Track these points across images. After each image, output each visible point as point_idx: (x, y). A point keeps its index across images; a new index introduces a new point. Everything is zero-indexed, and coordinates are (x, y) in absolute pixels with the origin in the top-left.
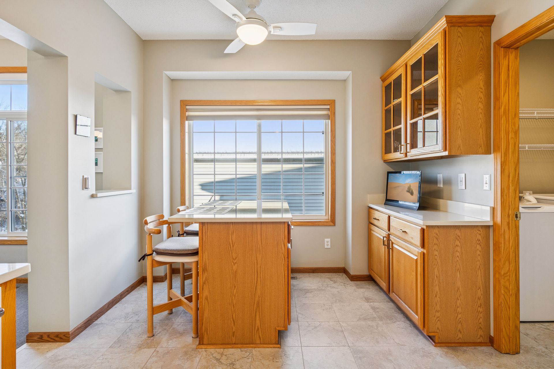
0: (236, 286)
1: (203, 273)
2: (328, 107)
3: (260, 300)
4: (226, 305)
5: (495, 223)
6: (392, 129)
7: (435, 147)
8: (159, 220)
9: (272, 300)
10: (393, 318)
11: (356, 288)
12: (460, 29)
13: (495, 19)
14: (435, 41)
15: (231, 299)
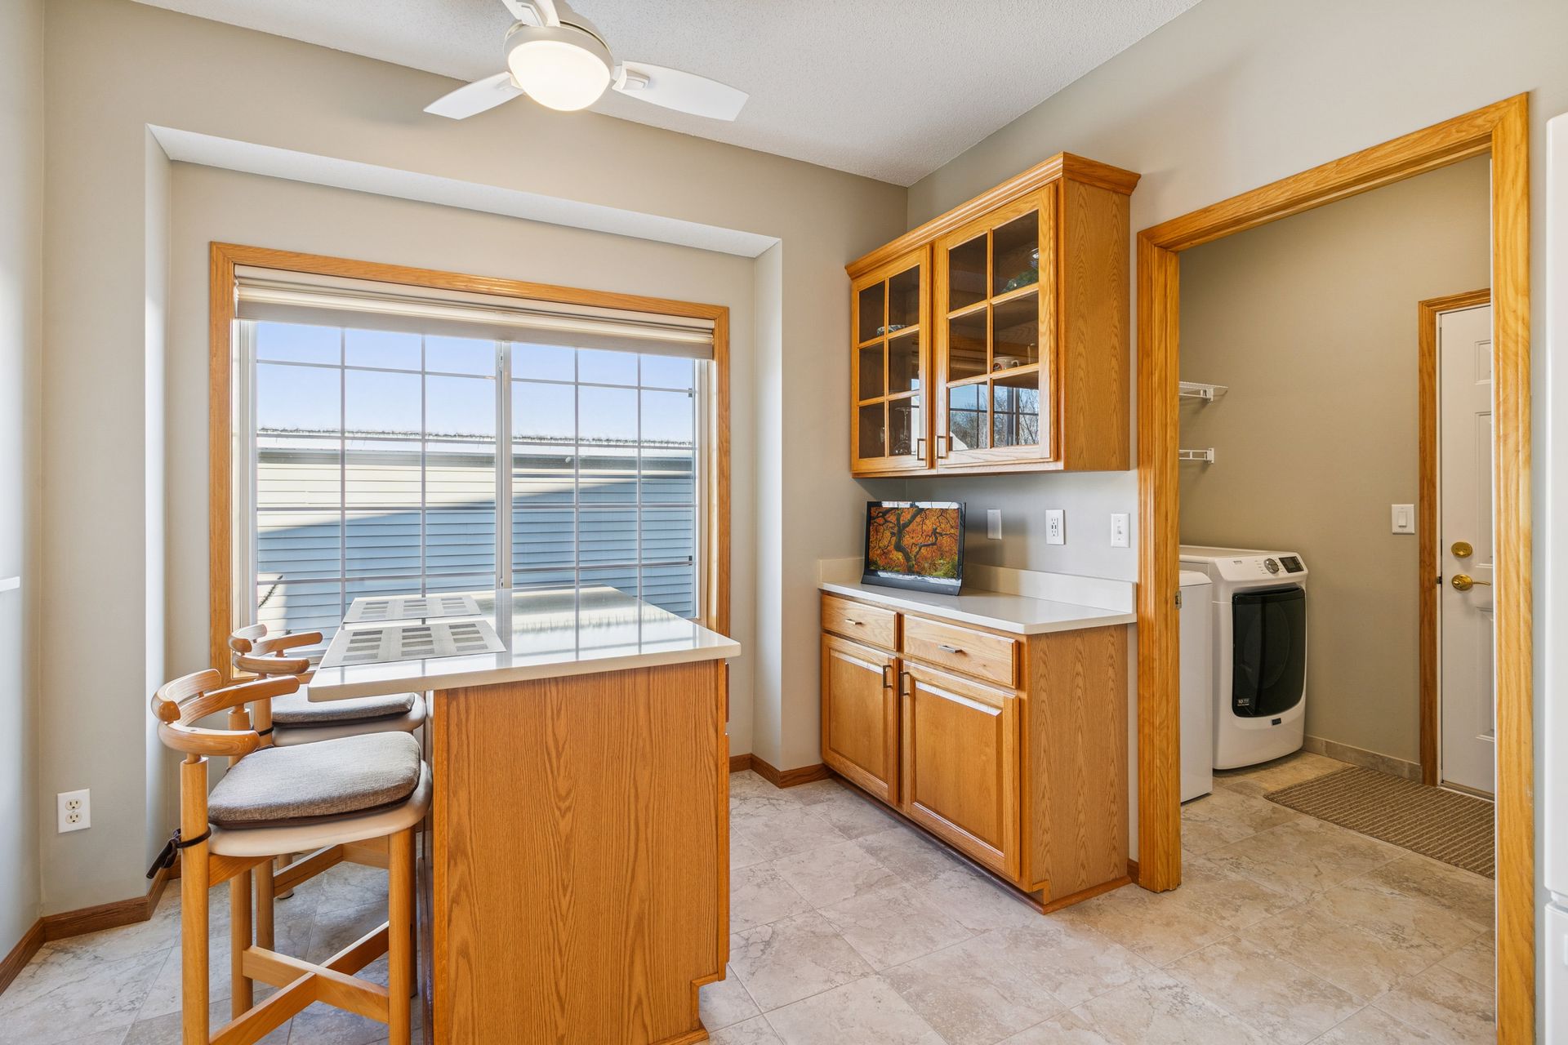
0: (568, 886)
1: (449, 866)
2: (711, 324)
3: (647, 912)
4: (535, 957)
5: (1142, 618)
6: (887, 398)
7: (1027, 451)
8: (201, 694)
9: (680, 901)
10: (926, 867)
11: (802, 806)
12: (1082, 189)
13: (1140, 183)
14: (1028, 205)
15: (550, 932)
